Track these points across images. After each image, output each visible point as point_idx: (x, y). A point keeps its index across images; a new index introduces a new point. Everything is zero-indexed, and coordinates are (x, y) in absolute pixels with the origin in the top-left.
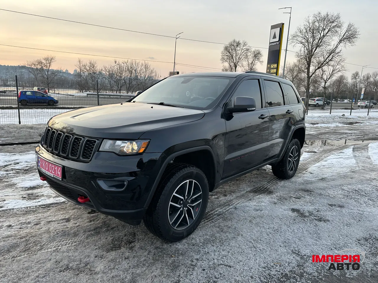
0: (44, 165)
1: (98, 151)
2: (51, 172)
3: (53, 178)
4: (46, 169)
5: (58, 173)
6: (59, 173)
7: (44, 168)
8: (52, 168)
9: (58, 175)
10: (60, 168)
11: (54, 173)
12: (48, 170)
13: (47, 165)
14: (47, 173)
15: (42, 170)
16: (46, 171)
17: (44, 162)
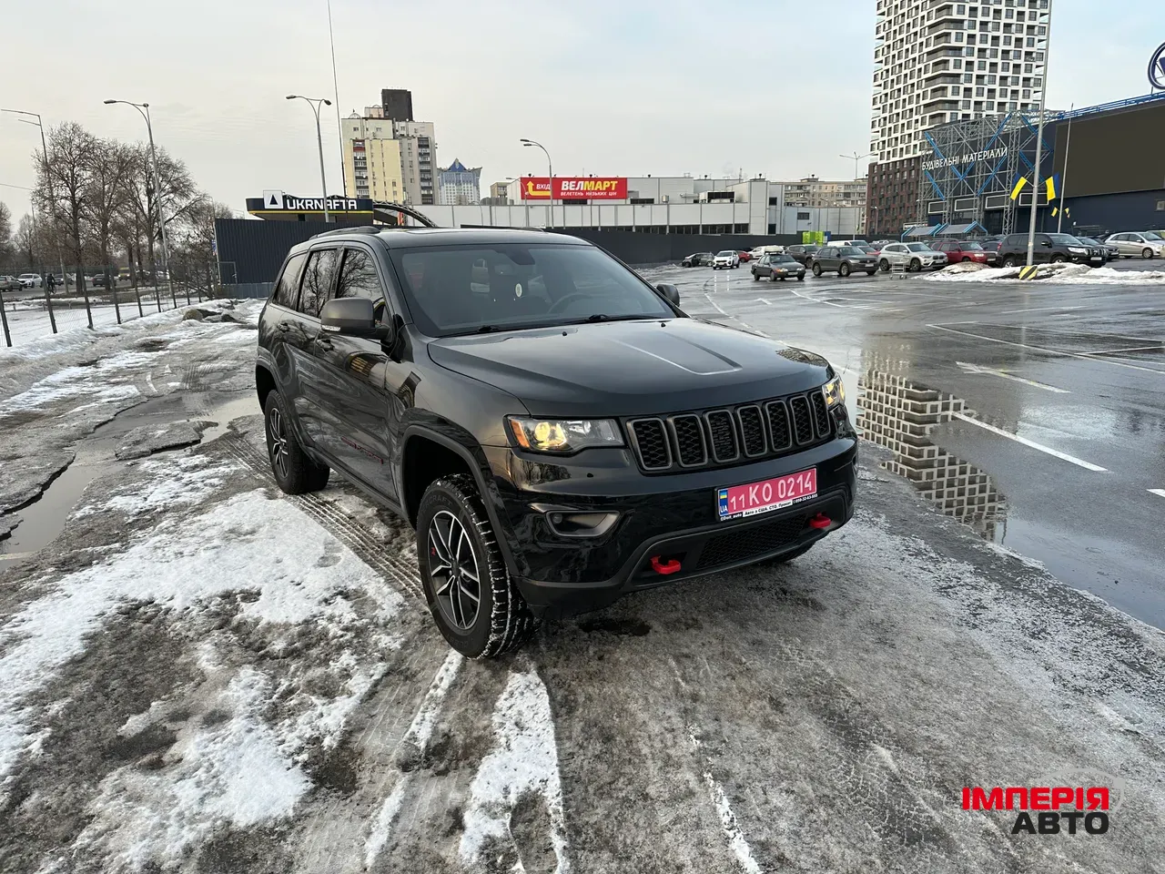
0: (753, 496)
2: (787, 498)
4: (762, 503)
5: (806, 486)
6: (810, 485)
7: (755, 505)
9: (806, 490)
10: (810, 474)
11: (793, 494)
12: (775, 499)
13: (767, 487)
14: (769, 508)
15: (744, 516)
16: (764, 507)
17: (753, 490)
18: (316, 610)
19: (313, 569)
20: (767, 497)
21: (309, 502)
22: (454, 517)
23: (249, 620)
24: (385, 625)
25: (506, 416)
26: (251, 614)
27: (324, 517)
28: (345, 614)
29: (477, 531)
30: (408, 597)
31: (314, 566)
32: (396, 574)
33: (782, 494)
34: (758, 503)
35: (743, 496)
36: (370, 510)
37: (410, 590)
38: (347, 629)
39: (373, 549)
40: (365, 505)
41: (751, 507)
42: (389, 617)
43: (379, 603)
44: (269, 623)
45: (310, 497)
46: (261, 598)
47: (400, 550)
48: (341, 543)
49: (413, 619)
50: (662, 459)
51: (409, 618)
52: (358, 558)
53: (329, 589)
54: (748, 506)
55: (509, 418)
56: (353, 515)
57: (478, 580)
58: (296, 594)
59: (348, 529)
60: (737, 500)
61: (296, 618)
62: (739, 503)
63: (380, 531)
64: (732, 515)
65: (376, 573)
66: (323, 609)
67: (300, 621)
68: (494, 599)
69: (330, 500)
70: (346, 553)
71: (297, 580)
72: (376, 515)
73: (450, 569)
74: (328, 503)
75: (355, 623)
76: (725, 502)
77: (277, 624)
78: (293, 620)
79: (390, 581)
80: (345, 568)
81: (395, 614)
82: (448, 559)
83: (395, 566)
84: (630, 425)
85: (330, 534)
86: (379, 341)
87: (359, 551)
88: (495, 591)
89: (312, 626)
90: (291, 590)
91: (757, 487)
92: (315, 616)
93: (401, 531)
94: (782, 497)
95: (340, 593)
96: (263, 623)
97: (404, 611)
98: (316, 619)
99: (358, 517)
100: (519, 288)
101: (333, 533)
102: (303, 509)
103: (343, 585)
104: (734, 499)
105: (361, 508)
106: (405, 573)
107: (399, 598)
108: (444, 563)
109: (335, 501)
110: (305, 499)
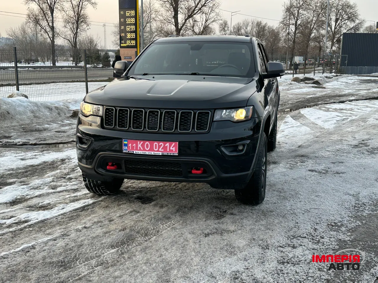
0: (139, 146)
1: (213, 121)
2: (158, 151)
3: (162, 155)
4: (144, 150)
5: (171, 148)
6: (174, 149)
7: (140, 150)
8: (159, 147)
9: (170, 150)
10: (174, 144)
11: (163, 150)
12: (151, 149)
13: (147, 144)
14: (147, 153)
15: (134, 153)
16: (145, 152)
17: (140, 143)
20: (147, 148)
33: (156, 148)
34: (142, 149)
35: (135, 145)
41: (138, 150)
54: (137, 149)
60: (132, 145)
62: (133, 147)
64: (129, 151)
76: (126, 145)
84: (105, 109)
91: (142, 142)
94: (155, 150)
104: (130, 145)
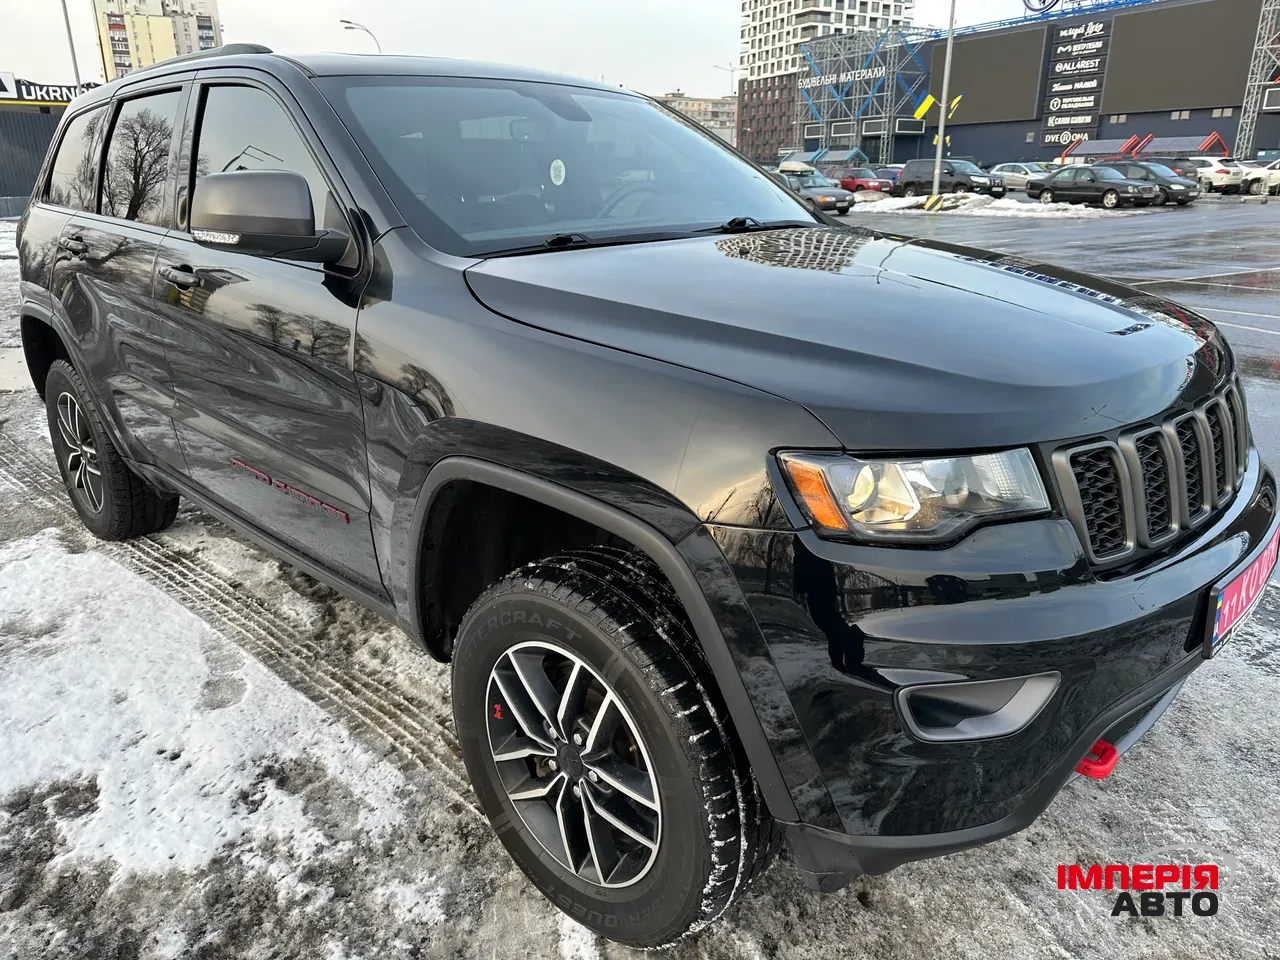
4: (1248, 602)
12: (1257, 589)
13: (1256, 570)
17: (1245, 581)
18: (231, 829)
19: (196, 716)
20: (1252, 589)
21: (148, 554)
22: (578, 663)
23: (84, 869)
24: (388, 851)
25: (777, 450)
26: (86, 854)
27: (184, 586)
28: (297, 834)
29: (664, 708)
30: (406, 768)
31: (197, 708)
32: (365, 712)
33: (1262, 576)
34: (1245, 604)
35: (1235, 597)
36: (266, 565)
37: (406, 750)
38: (310, 875)
39: (298, 653)
40: (252, 557)
41: (1238, 616)
42: (389, 830)
43: (357, 792)
44: (133, 877)
45: (146, 543)
46: (102, 800)
47: (349, 649)
48: (234, 645)
49: (438, 826)
50: (1114, 534)
51: (431, 826)
52: (279, 681)
53: (242, 767)
55: (783, 456)
56: (239, 579)
57: (656, 806)
58: (177, 784)
59: (238, 611)
60: (1230, 606)
61: (193, 856)
62: (1231, 611)
63: (301, 612)
65: (323, 714)
66: (245, 825)
67: (204, 864)
68: (714, 858)
69: (189, 549)
70: (252, 672)
71: (171, 747)
72: (280, 578)
73: (551, 758)
74: (185, 555)
75: (326, 855)
76: (1218, 615)
77: (152, 878)
78: (188, 864)
79: (357, 730)
80: (261, 708)
81: (399, 819)
82: (546, 737)
83: (355, 692)
84: (1060, 459)
85: (207, 626)
86: (321, 266)
87: (272, 659)
88: (717, 843)
89: (232, 873)
90: (162, 771)
91: (1249, 573)
92: (232, 845)
93: (337, 606)
94: (1261, 583)
95: (268, 772)
96: (119, 878)
97: (412, 805)
98: (235, 853)
99: (247, 584)
100: (557, 169)
101: (211, 622)
102: (141, 572)
103: (269, 753)
104: (1226, 608)
105: (248, 564)
106: (381, 708)
107: (390, 775)
108: (536, 745)
109: (197, 550)
110: (140, 550)
